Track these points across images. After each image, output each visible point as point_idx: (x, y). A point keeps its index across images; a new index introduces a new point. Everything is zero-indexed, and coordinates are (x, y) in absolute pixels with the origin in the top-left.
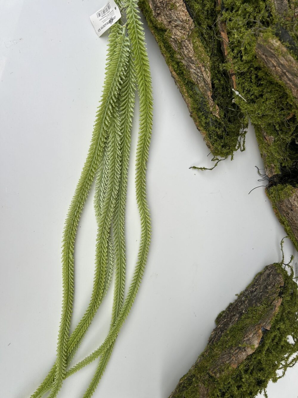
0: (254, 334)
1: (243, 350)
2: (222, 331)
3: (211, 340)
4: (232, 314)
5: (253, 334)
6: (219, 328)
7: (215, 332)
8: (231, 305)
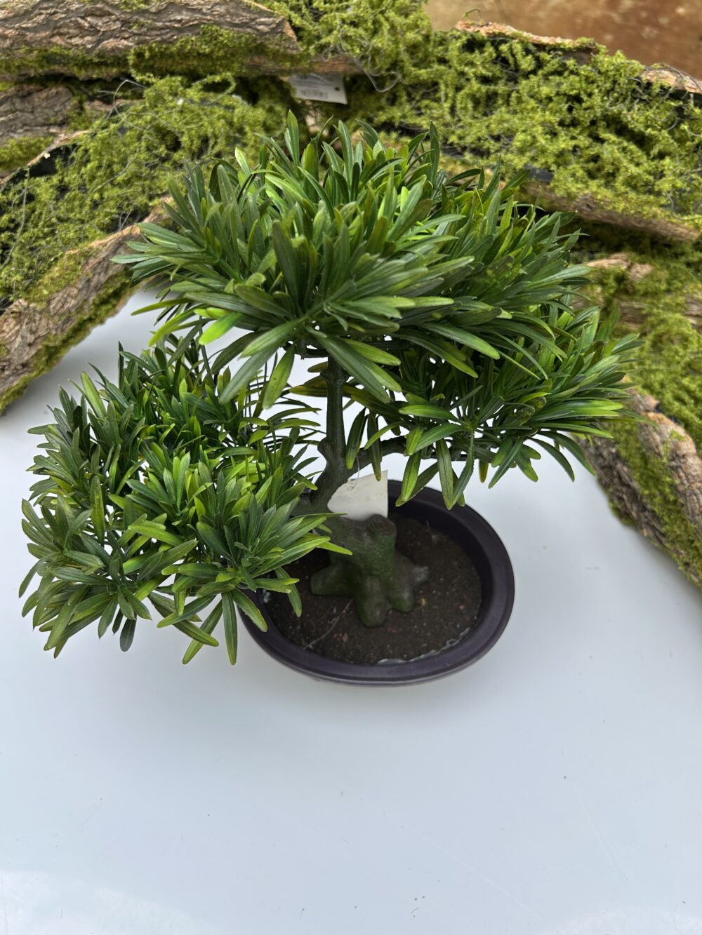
0: (655, 430)
1: (682, 460)
2: (645, 509)
3: (657, 538)
4: (616, 480)
5: (654, 434)
6: (638, 514)
7: (644, 525)
8: (600, 481)
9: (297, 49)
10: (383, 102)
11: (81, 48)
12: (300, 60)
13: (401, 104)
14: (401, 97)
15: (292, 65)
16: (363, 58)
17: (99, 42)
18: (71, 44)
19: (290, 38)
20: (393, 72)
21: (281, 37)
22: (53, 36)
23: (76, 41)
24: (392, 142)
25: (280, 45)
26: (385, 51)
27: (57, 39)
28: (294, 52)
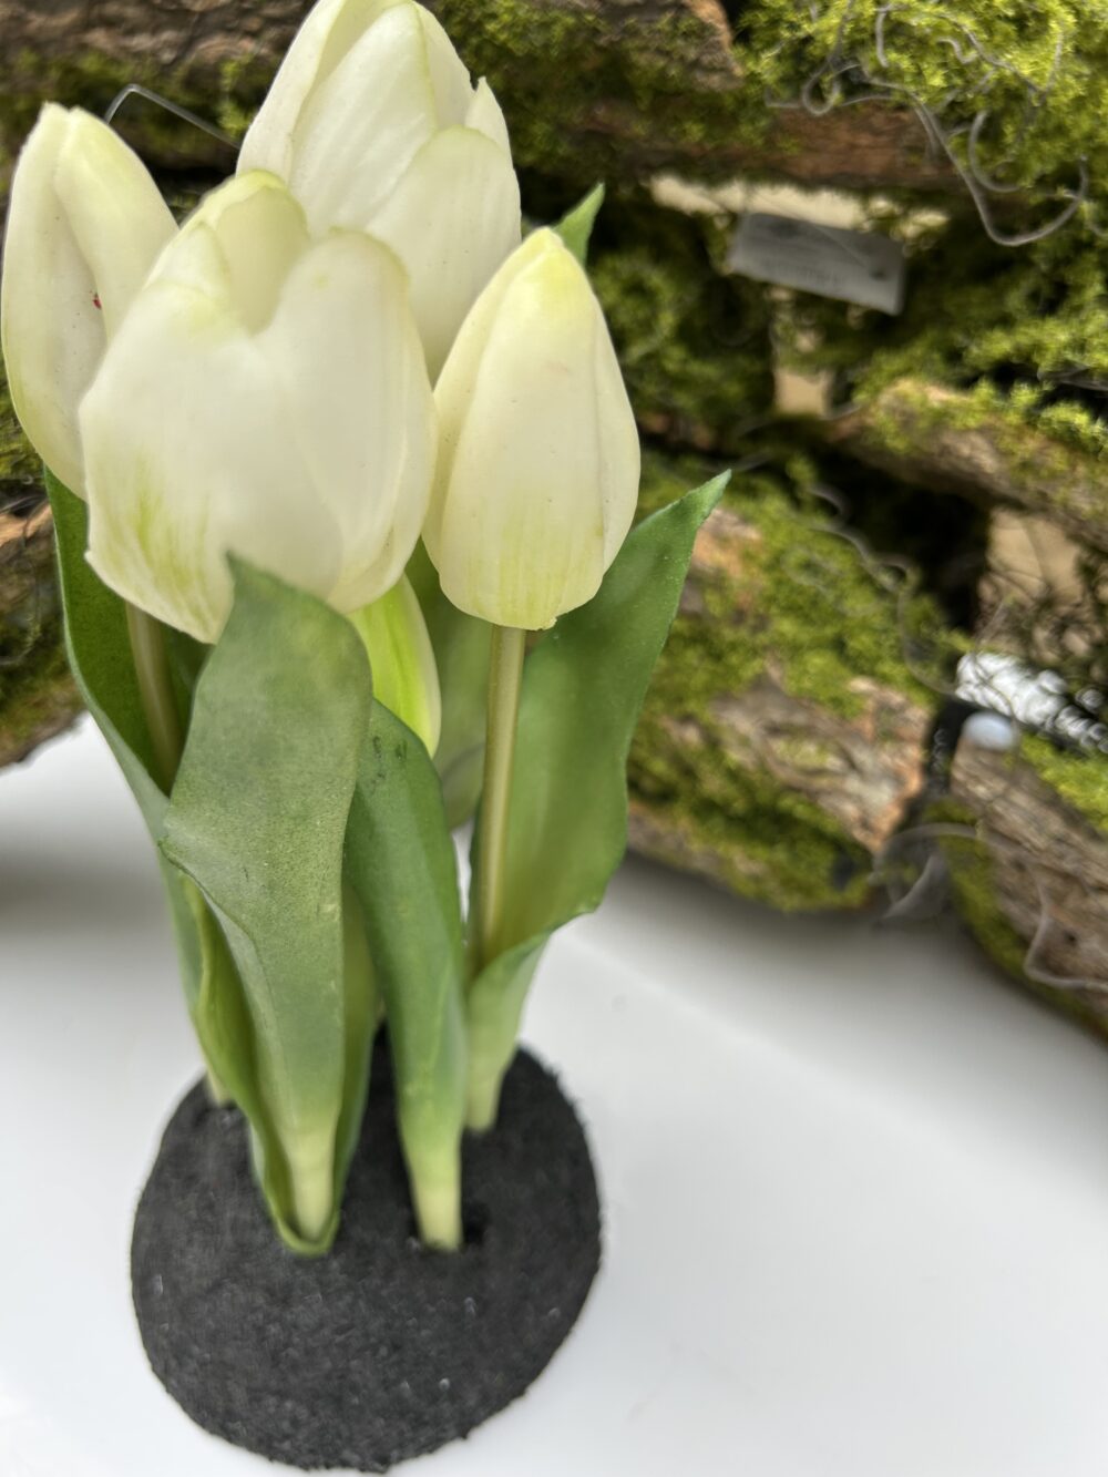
9: (724, 70)
10: (1015, 300)
11: (149, 60)
12: (734, 119)
13: (1078, 309)
14: (1080, 289)
15: (708, 136)
16: (955, 114)
17: (188, 45)
18: (125, 49)
19: (702, 32)
20: (1064, 193)
21: (675, 22)
22: (87, 25)
23: (142, 42)
24: (1013, 418)
25: (667, 54)
26: (1042, 96)
27: (99, 38)
28: (715, 81)
